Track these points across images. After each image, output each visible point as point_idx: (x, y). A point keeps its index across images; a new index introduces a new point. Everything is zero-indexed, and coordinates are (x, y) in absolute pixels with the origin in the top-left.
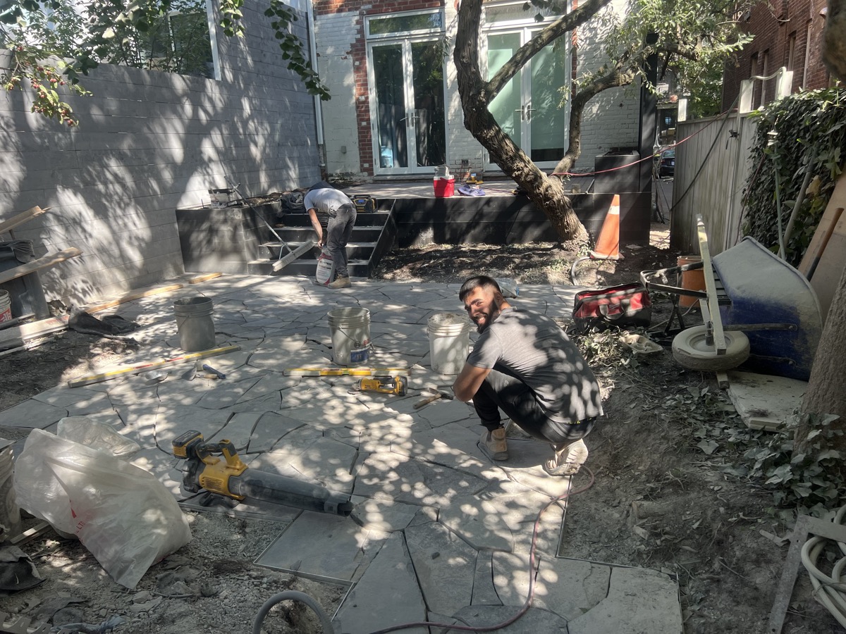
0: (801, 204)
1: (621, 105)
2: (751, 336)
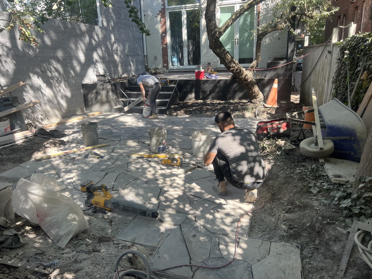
0: (359, 84)
1: (279, 39)
2: (335, 142)
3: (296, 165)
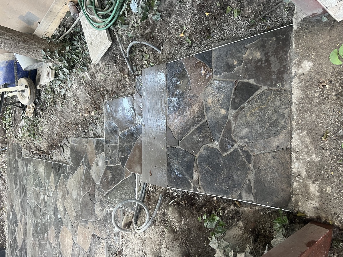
2: (20, 77)
3: (45, 107)
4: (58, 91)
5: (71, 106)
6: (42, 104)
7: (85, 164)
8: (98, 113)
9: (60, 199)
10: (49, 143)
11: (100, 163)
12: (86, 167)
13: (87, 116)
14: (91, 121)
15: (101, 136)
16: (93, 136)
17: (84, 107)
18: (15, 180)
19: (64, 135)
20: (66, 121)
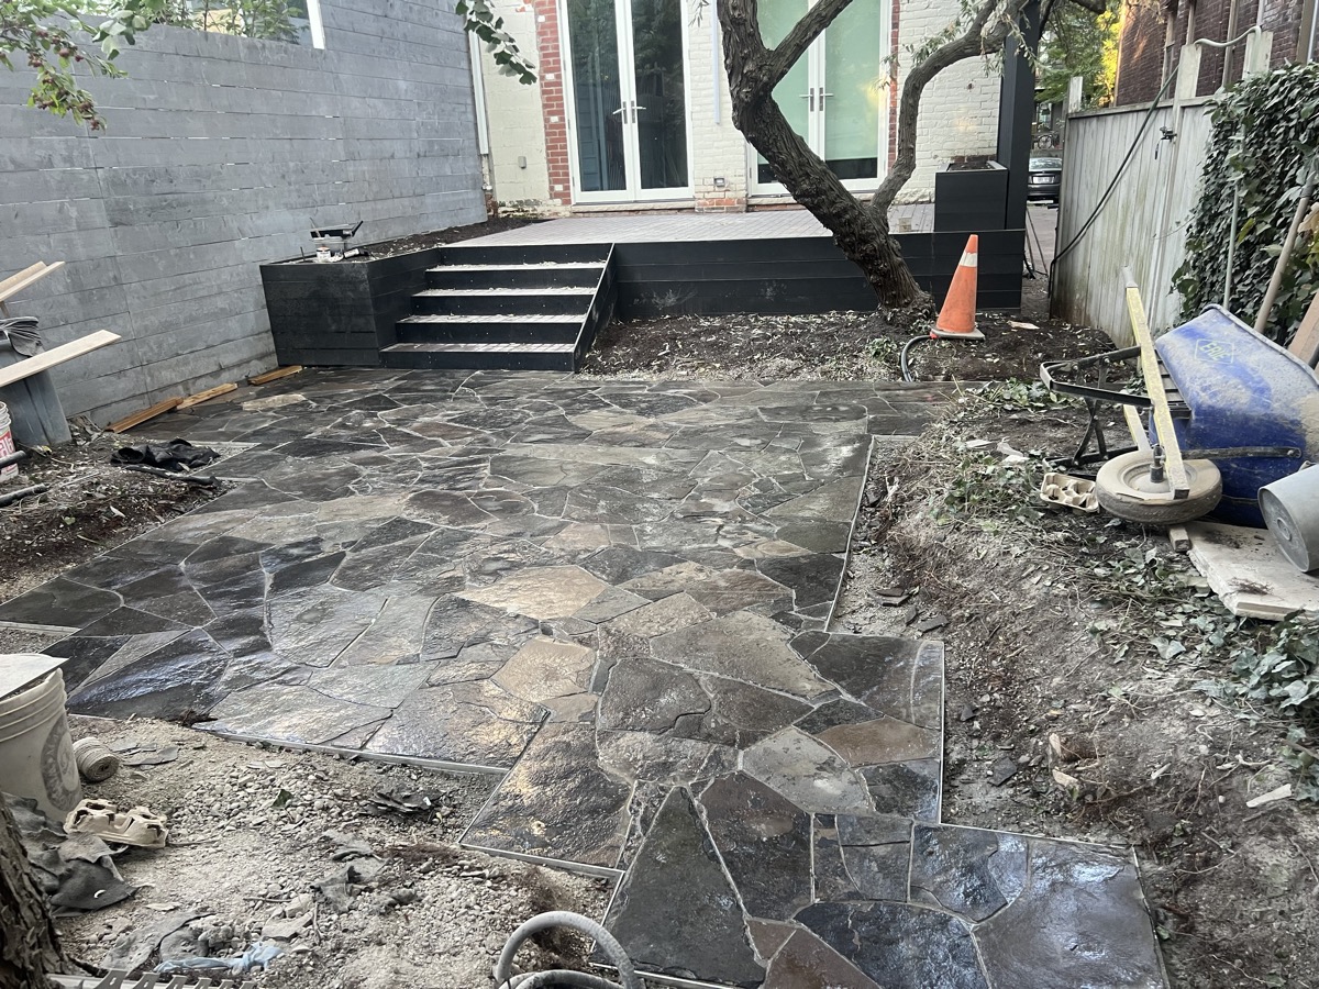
1: (970, 86)
2: (1222, 465)
3: (1086, 554)
4: (1167, 620)
5: (1097, 673)
6: (1101, 540)
7: (828, 706)
8: (1065, 806)
9: (702, 576)
10: (925, 550)
11: (826, 785)
12: (816, 707)
13: (1047, 743)
14: (1024, 759)
15: (953, 804)
16: (955, 757)
17: (1095, 736)
18: (791, 410)
19: (960, 619)
20: (1022, 635)
